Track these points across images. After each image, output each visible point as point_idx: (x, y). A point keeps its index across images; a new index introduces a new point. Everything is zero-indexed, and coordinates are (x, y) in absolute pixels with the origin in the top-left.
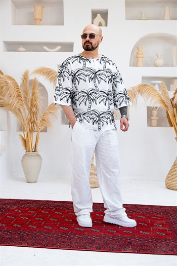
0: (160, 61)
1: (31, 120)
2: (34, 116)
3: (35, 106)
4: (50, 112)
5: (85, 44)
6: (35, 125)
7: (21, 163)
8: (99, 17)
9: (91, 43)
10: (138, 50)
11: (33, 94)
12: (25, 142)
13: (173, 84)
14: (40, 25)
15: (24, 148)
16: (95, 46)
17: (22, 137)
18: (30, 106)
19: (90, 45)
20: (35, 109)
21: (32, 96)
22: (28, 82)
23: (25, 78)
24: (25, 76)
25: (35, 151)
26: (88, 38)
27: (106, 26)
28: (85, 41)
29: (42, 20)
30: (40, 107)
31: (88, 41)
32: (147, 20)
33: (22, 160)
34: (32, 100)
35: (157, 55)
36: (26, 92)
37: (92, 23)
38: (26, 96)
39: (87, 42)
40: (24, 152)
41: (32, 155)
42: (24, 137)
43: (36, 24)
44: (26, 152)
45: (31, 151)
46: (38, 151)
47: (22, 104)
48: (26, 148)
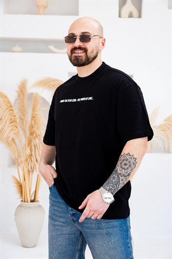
7: (14, 218)
8: (129, 7)
11: (33, 117)
12: (21, 187)
14: (45, 14)
15: (18, 195)
17: (17, 179)
18: (28, 134)
21: (32, 120)
22: (26, 96)
23: (22, 91)
24: (22, 89)
25: (32, 201)
27: (140, 16)
29: (46, 7)
33: (15, 215)
34: (32, 127)
36: (23, 111)
37: (120, 16)
38: (23, 118)
40: (19, 202)
41: (29, 207)
42: (19, 180)
43: (38, 13)
44: (22, 201)
45: (29, 200)
46: (38, 199)
47: (18, 132)
48: (22, 196)
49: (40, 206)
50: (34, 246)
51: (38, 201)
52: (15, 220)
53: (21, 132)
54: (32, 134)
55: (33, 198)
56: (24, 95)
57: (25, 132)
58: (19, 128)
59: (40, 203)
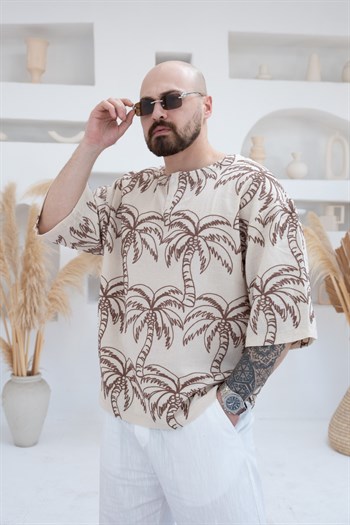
0: (301, 168)
1: (24, 305)
2: (32, 297)
3: (34, 273)
4: (68, 281)
5: (150, 133)
6: (35, 317)
9: (172, 127)
10: (254, 143)
12: (10, 353)
13: (324, 214)
14: (40, 82)
15: (6, 366)
16: (189, 134)
17: (3, 342)
18: (20, 269)
19: (169, 134)
20: (34, 281)
21: (27, 247)
22: (13, 210)
23: (7, 201)
24: (8, 197)
25: (30, 374)
26: (159, 112)
28: (150, 123)
29: (44, 71)
30: (46, 275)
31: (161, 123)
32: (272, 79)
33: (3, 397)
34: (27, 258)
35: (293, 154)
39: (156, 124)
40: (8, 377)
41: (26, 384)
42: (7, 341)
43: (31, 81)
44: (13, 374)
45: (25, 373)
46: (40, 371)
47: (5, 267)
48: (12, 366)
49: (42, 382)
50: (35, 444)
51: (38, 374)
52: (3, 404)
53: (9, 266)
54: (27, 269)
55: (30, 369)
56: (11, 207)
57: (14, 266)
58: (6, 260)
59: (43, 377)
